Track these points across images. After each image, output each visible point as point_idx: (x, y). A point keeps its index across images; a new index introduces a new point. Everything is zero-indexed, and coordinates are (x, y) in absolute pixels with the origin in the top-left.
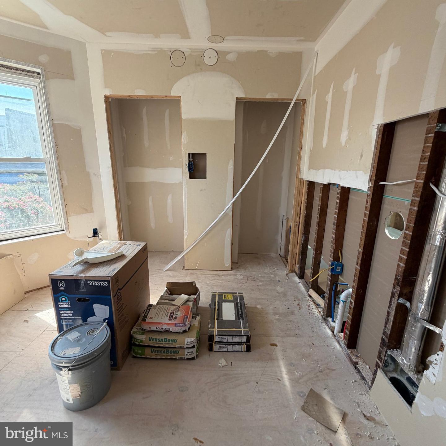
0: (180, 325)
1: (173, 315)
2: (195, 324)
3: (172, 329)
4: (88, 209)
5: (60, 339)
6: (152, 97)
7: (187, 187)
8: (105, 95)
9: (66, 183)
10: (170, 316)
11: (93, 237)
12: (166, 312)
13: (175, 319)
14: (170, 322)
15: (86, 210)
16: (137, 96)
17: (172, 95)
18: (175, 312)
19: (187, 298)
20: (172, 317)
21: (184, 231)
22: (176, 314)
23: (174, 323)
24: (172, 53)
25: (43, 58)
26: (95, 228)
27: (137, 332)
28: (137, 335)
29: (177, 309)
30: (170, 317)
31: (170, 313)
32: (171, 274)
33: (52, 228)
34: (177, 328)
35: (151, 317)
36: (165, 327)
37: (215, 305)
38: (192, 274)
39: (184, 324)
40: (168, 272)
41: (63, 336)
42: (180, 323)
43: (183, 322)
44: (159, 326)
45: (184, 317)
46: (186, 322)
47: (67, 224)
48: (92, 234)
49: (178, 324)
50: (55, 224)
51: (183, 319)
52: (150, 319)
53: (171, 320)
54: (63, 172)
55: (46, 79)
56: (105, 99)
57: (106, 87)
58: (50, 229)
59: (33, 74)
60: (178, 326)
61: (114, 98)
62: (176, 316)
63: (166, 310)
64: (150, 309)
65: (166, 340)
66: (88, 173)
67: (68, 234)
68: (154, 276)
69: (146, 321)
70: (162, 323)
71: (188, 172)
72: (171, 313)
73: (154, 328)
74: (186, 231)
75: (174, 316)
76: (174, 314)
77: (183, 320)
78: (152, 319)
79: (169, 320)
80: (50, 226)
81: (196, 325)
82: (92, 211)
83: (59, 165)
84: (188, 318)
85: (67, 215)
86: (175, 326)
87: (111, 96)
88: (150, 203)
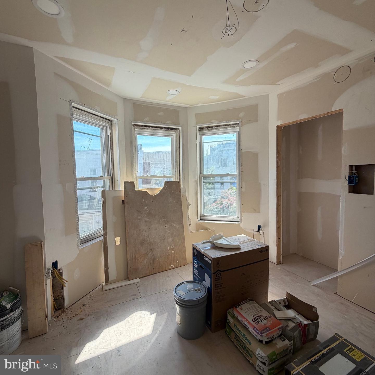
0: (258, 331)
1: (258, 319)
2: (277, 344)
3: (251, 329)
4: (256, 210)
5: (185, 283)
6: (315, 117)
7: (345, 201)
8: (277, 126)
9: (244, 190)
10: (256, 317)
11: (257, 231)
12: (256, 313)
13: (257, 323)
14: (252, 322)
15: (255, 210)
16: (301, 120)
17: (333, 110)
18: (262, 318)
19: (292, 317)
20: (257, 320)
21: (339, 250)
22: (262, 320)
23: (254, 326)
24: (336, 72)
25: (241, 115)
26: (259, 225)
27: (231, 313)
28: (229, 315)
29: (267, 317)
30: (254, 319)
31: (258, 315)
32: (316, 291)
33: (234, 219)
34: (254, 332)
35: (242, 308)
36: (246, 324)
37: (325, 348)
38: (342, 304)
39: (261, 333)
40: (315, 287)
41: (187, 283)
42: (259, 330)
43: (261, 331)
44: (243, 320)
45: (266, 328)
46: (264, 333)
47: (241, 217)
48: (257, 230)
49: (257, 329)
50: (236, 216)
51: (264, 328)
52: (240, 309)
53: (254, 321)
54: (244, 183)
55: (242, 125)
56: (277, 129)
57: (278, 119)
58: (233, 219)
59: (237, 125)
60: (255, 331)
61: (285, 126)
62: (260, 322)
63: (257, 311)
64: (248, 302)
65: (244, 336)
66: (260, 183)
67: (241, 225)
68: (298, 284)
69: (237, 309)
70: (246, 319)
71: (348, 186)
72: (258, 317)
73: (240, 318)
74: (341, 251)
75: (258, 321)
76: (260, 319)
77: (263, 330)
78: (242, 310)
79: (252, 320)
80: (234, 217)
81: (278, 346)
82: (259, 212)
83: (241, 178)
84: (269, 332)
85: (242, 212)
86: (254, 329)
87: (281, 125)
88: (319, 213)
